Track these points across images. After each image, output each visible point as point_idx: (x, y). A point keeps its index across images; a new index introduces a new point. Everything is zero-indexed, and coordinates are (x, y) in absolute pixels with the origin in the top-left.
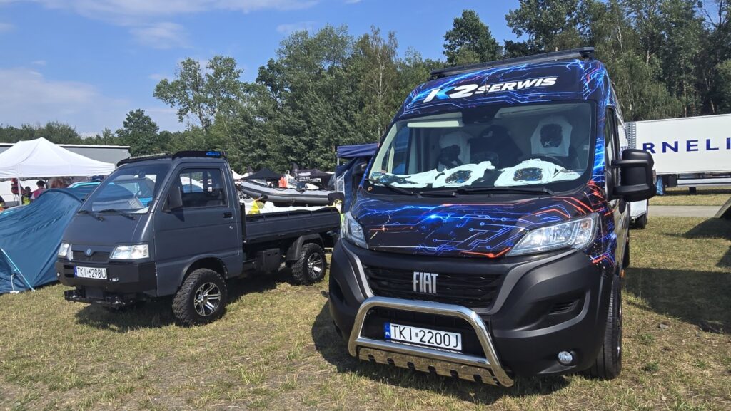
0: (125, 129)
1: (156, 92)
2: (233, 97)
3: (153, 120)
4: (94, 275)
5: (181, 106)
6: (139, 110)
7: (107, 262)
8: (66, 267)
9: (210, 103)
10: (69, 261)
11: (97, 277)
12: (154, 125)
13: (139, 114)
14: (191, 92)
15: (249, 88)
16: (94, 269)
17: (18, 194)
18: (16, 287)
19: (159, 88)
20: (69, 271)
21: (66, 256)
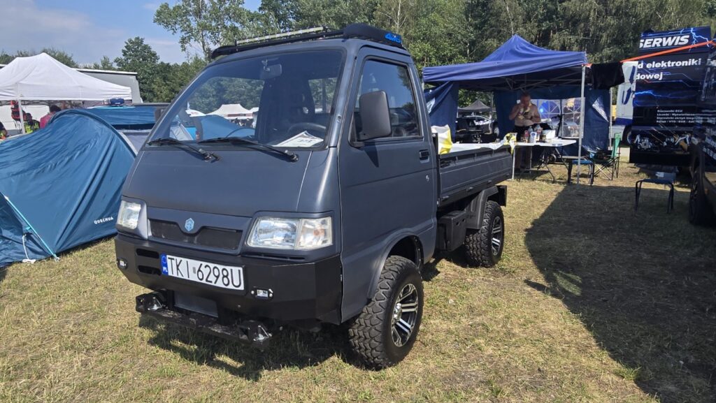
0: (123, 58)
1: (156, 17)
2: (237, 25)
3: (153, 50)
4: (212, 278)
5: (183, 33)
6: (138, 38)
7: (238, 251)
8: (142, 252)
9: (214, 32)
10: (142, 239)
11: (220, 284)
12: (154, 55)
13: (139, 42)
14: (194, 19)
15: (252, 17)
16: (212, 265)
17: (19, 120)
18: (31, 254)
19: (159, 13)
20: (149, 262)
21: (137, 229)
